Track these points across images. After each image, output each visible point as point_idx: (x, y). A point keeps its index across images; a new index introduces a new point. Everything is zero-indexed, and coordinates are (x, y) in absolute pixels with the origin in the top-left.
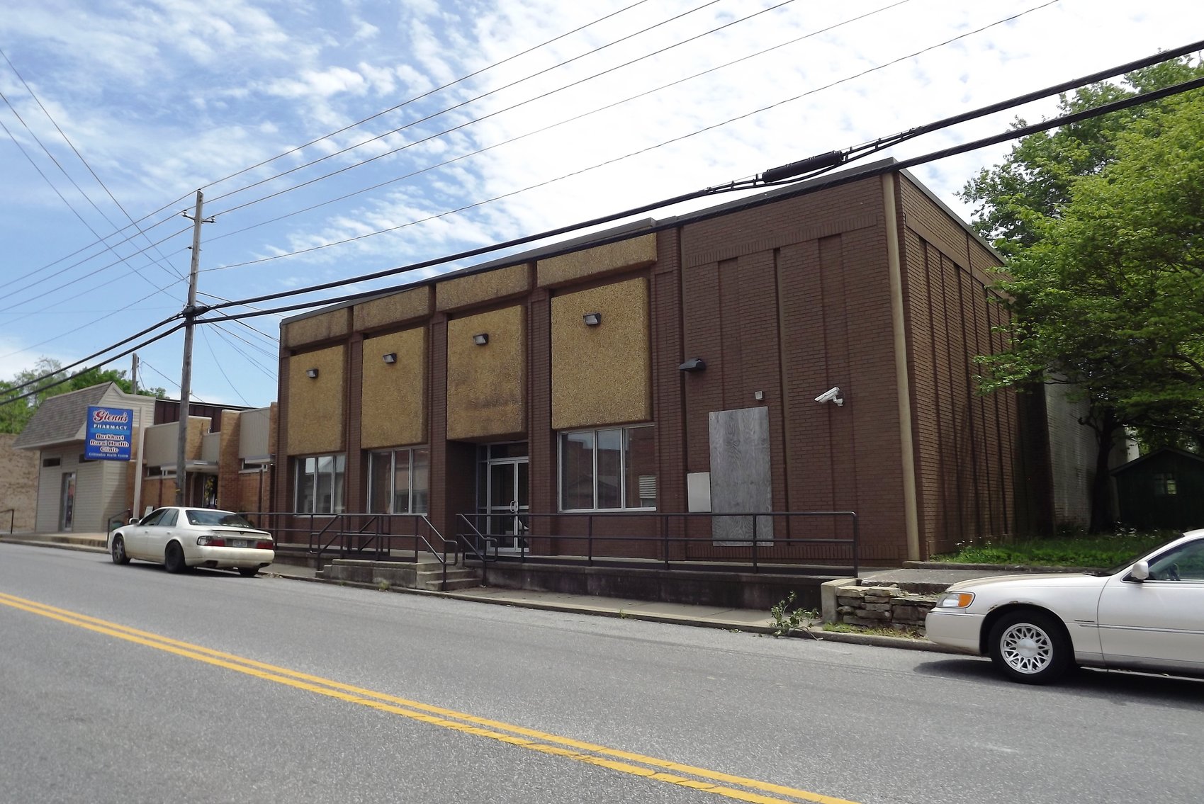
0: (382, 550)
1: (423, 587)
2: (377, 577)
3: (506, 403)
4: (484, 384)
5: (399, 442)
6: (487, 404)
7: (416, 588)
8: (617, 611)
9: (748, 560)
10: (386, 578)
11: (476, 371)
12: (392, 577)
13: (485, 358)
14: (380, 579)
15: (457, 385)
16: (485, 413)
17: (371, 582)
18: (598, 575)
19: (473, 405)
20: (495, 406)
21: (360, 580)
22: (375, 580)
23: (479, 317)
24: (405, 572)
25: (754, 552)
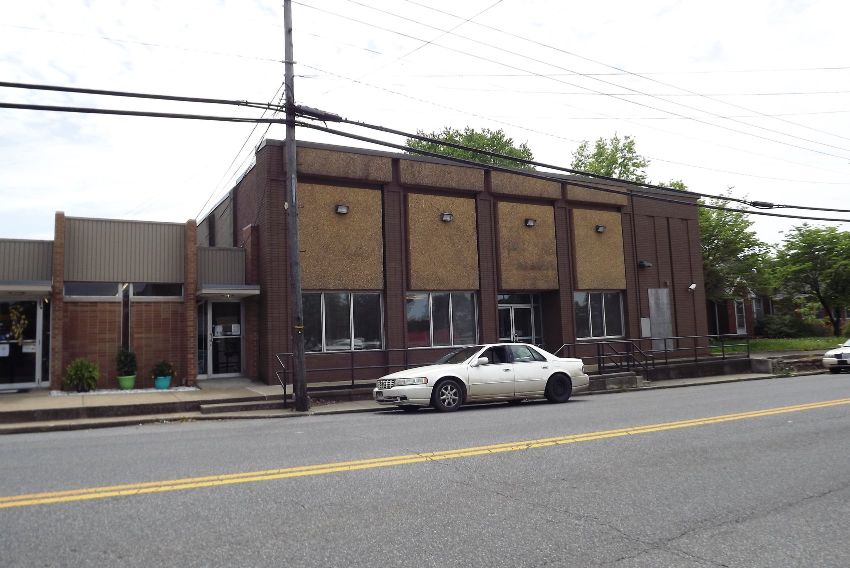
0: (604, 365)
1: (642, 386)
2: (608, 385)
3: (548, 269)
4: (531, 254)
5: (456, 287)
6: (533, 268)
7: (637, 387)
8: (737, 379)
9: (692, 356)
10: (616, 385)
11: (524, 244)
12: (621, 383)
13: (529, 236)
14: (611, 386)
15: (509, 251)
16: (532, 274)
17: (605, 389)
18: (674, 369)
19: (522, 267)
20: (540, 270)
21: (596, 389)
22: (608, 387)
23: (524, 206)
24: (629, 378)
25: (666, 355)
